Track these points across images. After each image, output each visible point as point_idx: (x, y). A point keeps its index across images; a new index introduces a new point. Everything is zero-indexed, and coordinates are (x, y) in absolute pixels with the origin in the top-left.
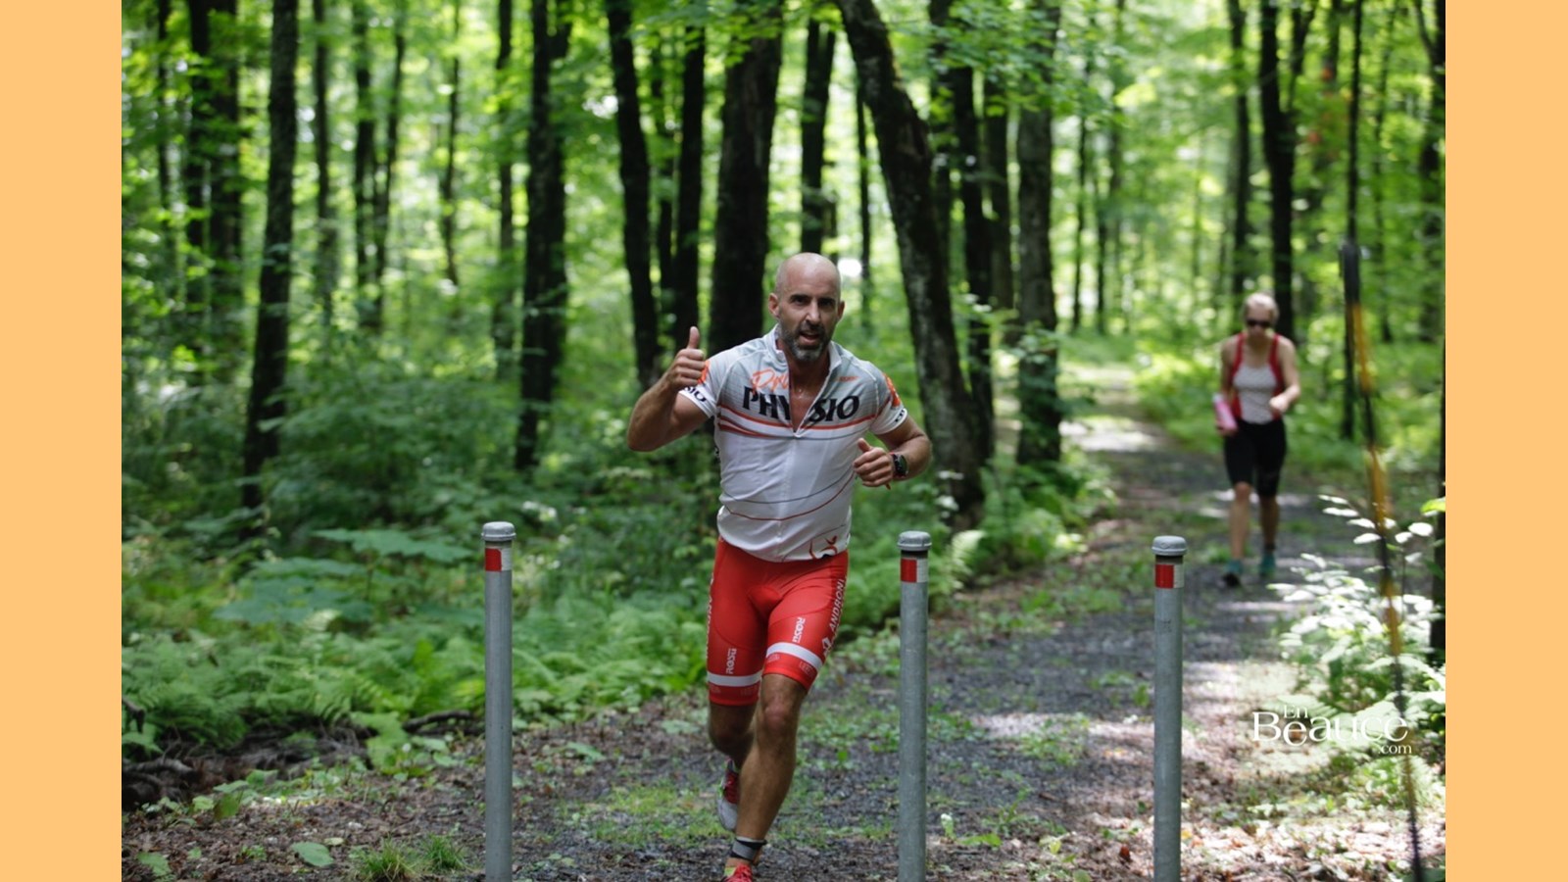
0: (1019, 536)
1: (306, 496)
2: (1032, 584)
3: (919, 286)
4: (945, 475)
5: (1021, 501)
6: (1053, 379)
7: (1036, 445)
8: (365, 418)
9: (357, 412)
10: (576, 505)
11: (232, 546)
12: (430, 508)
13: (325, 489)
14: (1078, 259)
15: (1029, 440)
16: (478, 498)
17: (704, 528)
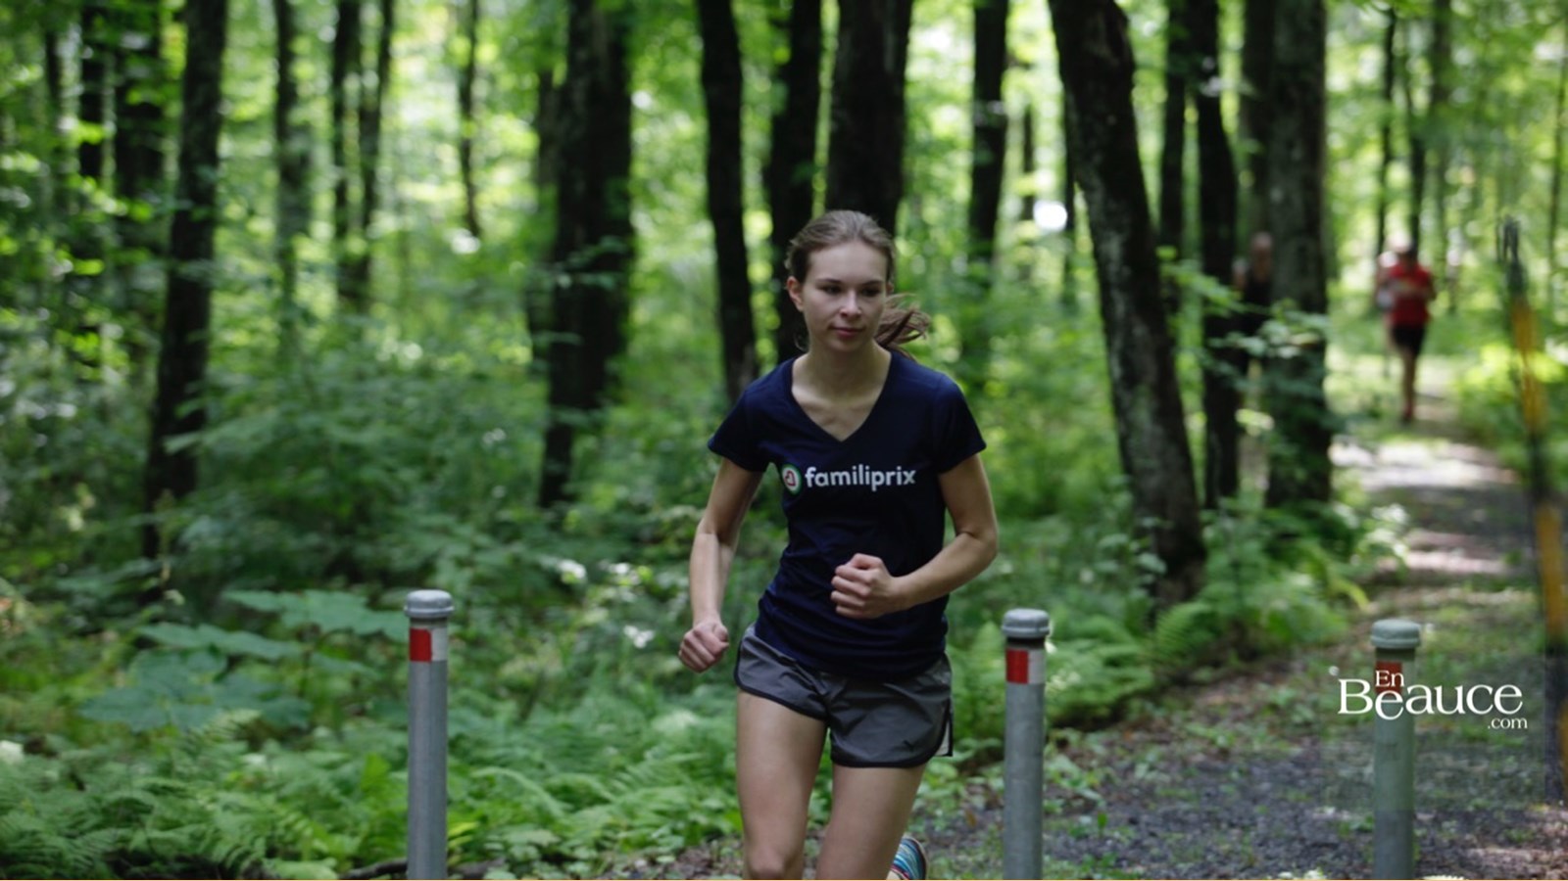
0: (1255, 612)
1: (233, 543)
2: (1270, 681)
3: (1114, 247)
4: (1149, 522)
5: (1264, 561)
6: (1319, 382)
7: (1291, 478)
8: (317, 431)
9: (307, 421)
10: (617, 560)
11: (126, 615)
12: (413, 563)
13: (265, 533)
15: (1282, 471)
16: (477, 548)
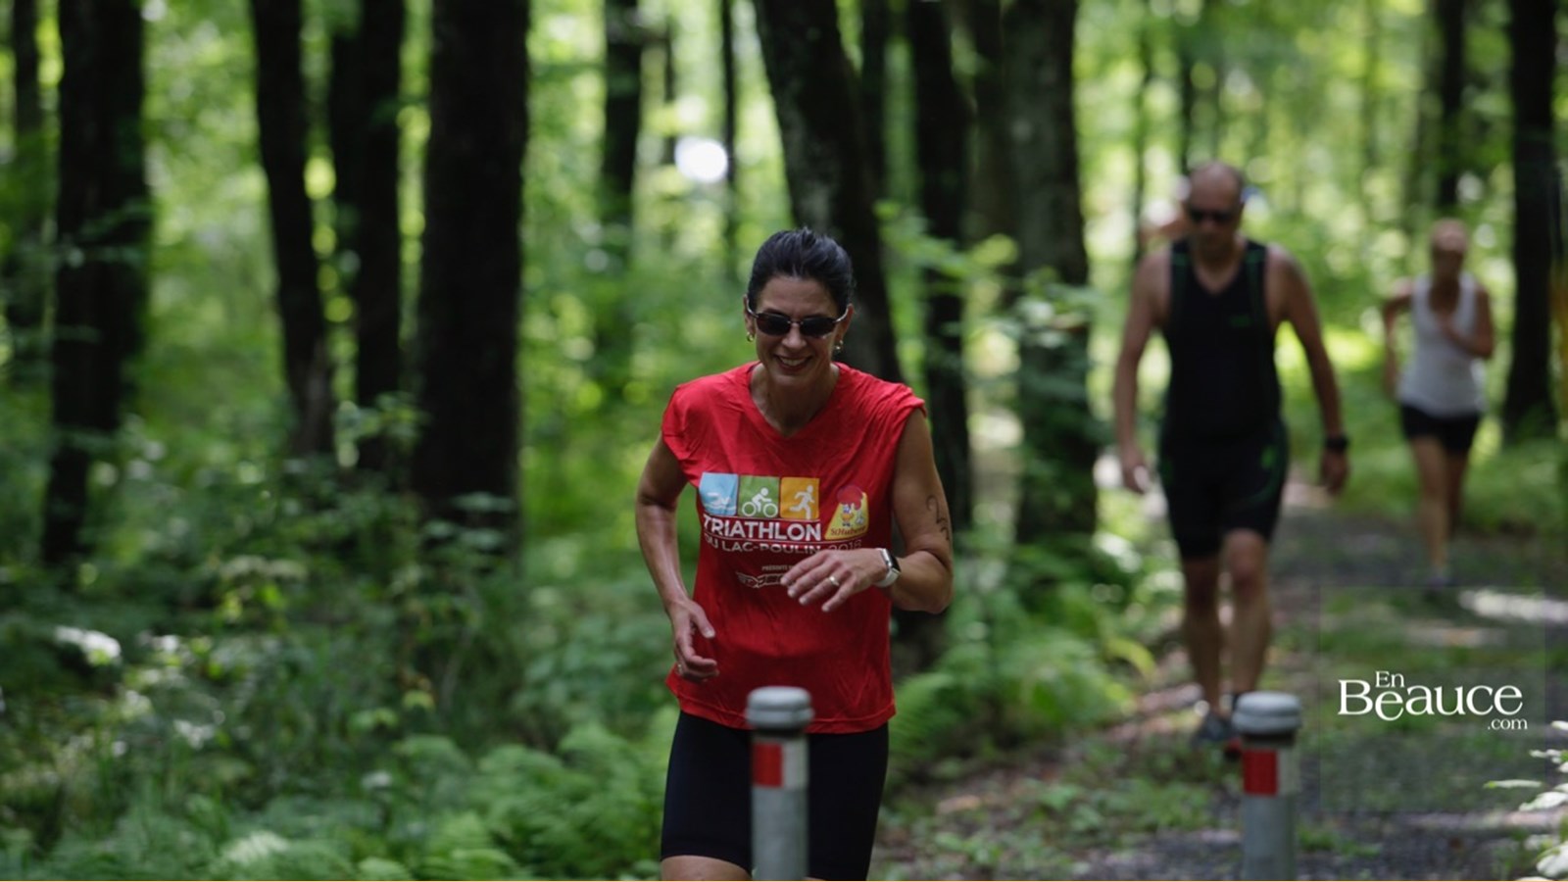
0: (1015, 684)
2: (1040, 776)
5: (1022, 618)
7: (1051, 504)
10: (161, 631)
14: (1139, 142)
17: (409, 674)
